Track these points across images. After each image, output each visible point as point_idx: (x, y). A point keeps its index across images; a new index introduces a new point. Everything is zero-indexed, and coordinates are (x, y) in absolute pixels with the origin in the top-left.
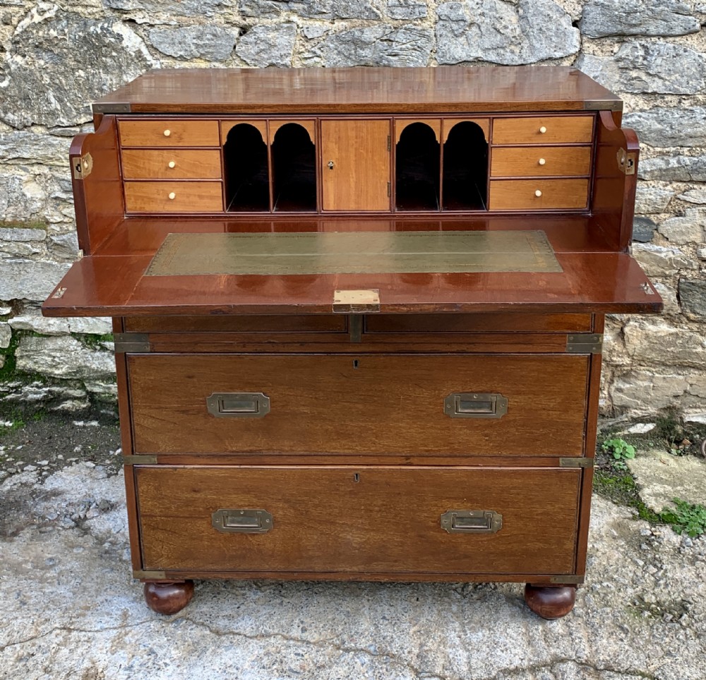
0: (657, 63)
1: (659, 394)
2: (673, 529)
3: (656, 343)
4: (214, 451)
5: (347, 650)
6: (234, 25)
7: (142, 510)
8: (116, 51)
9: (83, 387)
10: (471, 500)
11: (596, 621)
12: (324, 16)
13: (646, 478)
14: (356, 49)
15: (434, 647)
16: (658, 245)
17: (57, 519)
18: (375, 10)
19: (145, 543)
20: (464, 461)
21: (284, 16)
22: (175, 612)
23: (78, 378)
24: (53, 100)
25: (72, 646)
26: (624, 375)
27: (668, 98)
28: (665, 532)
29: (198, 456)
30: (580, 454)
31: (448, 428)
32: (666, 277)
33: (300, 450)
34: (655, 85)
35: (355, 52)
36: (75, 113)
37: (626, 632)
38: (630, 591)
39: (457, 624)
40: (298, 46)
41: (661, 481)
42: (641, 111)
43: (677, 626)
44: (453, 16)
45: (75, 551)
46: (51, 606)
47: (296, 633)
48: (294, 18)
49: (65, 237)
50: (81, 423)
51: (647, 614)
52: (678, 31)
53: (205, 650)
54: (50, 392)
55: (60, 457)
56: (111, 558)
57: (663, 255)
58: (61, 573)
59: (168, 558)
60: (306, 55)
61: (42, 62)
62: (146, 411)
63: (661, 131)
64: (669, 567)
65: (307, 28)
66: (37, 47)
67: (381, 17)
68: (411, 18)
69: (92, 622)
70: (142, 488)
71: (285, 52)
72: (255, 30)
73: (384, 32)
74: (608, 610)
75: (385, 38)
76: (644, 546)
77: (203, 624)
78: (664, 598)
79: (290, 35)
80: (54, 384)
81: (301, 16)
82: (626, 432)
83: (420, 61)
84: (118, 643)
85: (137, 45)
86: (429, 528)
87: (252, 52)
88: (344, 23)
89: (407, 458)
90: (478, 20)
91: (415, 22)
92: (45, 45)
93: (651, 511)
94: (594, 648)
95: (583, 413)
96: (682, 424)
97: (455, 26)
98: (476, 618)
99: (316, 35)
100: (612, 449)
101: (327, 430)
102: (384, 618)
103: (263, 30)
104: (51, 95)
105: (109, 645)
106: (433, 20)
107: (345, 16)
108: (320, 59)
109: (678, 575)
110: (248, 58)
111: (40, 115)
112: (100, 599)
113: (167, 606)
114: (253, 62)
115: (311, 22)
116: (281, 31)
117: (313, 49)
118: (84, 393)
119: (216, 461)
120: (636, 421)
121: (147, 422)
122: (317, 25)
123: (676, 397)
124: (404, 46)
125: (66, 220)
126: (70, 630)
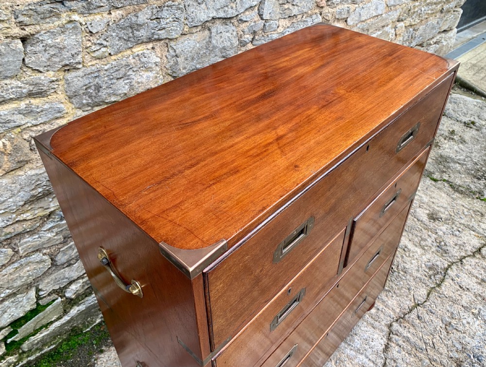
6: (15, 38)
12: (102, 9)
14: (133, 31)
21: (64, 18)
35: (133, 34)
40: (84, 43)
48: (75, 17)
60: (94, 48)
65: (91, 24)
71: (76, 51)
72: (41, 38)
73: (152, 12)
75: (154, 17)
79: (76, 34)
81: (82, 13)
83: (178, 29)
87: (44, 59)
88: (121, 12)
99: (99, 28)
103: (49, 36)
107: (120, 6)
108: (106, 48)
110: (40, 66)
114: (46, 69)
115: (92, 17)
116: (67, 33)
117: (98, 42)
122: (98, 19)
124: (168, 21)
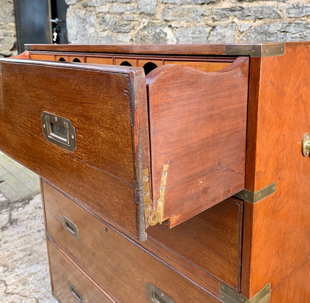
6: (210, 26)
12: (250, 17)
14: (266, 38)
18: (279, 12)
48: (236, 20)
65: (241, 25)
67: (282, 16)
68: (300, 16)
72: (217, 28)
75: (283, 30)
79: (232, 30)
81: (239, 18)
85: (172, 38)
87: (215, 40)
88: (261, 22)
91: (303, 19)
99: (245, 29)
115: (244, 22)
116: (228, 28)
122: (246, 24)
124: (294, 36)
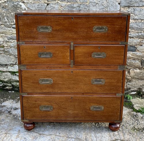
0: (136, 12)
1: (137, 85)
2: (141, 113)
3: (137, 74)
4: (40, 92)
5: (69, 138)
6: (46, 3)
7: (24, 106)
8: (20, 8)
9: (11, 84)
10: (97, 103)
11: (125, 132)
12: (65, 1)
13: (135, 103)
14: (72, 9)
15: (89, 137)
16: (137, 52)
17: (4, 111)
19: (24, 113)
20: (95, 94)
21: (57, 1)
22: (31, 130)
23: (10, 81)
24: (6, 19)
25: (7, 137)
26: (130, 81)
27: (139, 20)
28: (139, 114)
29: (37, 93)
30: (121, 93)
31: (92, 87)
32: (139, 59)
33: (59, 92)
34: (136, 17)
36: (11, 22)
37: (131, 134)
38: (132, 126)
39: (94, 132)
40: (60, 8)
41: (138, 103)
42: (133, 23)
43: (142, 133)
44: (93, 2)
45: (8, 118)
46: (3, 129)
47: (58, 134)
49: (8, 50)
50: (10, 92)
51: (136, 130)
52: (141, 5)
53: (37, 138)
54: (4, 84)
55: (5, 99)
56: (16, 119)
57: (138, 54)
58: (5, 122)
59: (29, 117)
61: (4, 11)
62: (25, 83)
63: (137, 27)
64: (140, 121)
66: (3, 7)
67: (78, 2)
68: (84, 2)
69: (12, 132)
70: (24, 101)
71: (57, 9)
72: (50, 4)
74: (127, 129)
75: (78, 6)
76: (135, 117)
77: (37, 133)
78: (139, 127)
79: (58, 5)
80: (4, 83)
81: (60, 1)
82: (130, 94)
84: (18, 136)
85: (25, 7)
86: (88, 110)
87: (50, 9)
88: (70, 3)
89: (83, 93)
90: (98, 3)
92: (5, 7)
93: (136, 110)
94: (124, 137)
95: (122, 83)
96: (142, 92)
97: (93, 4)
98: (98, 131)
100: (127, 97)
101: (65, 87)
102: (77, 131)
103: (52, 4)
104: (5, 18)
105: (15, 137)
106: (89, 3)
107: (70, 1)
109: (142, 123)
111: (3, 23)
112: (14, 127)
113: (29, 128)
115: (63, 3)
116: (56, 5)
117: (63, 9)
118: (11, 85)
119: (41, 94)
120: (132, 91)
121: (25, 85)
123: (141, 86)
124: (82, 8)
125: (8, 46)
126: (7, 134)
